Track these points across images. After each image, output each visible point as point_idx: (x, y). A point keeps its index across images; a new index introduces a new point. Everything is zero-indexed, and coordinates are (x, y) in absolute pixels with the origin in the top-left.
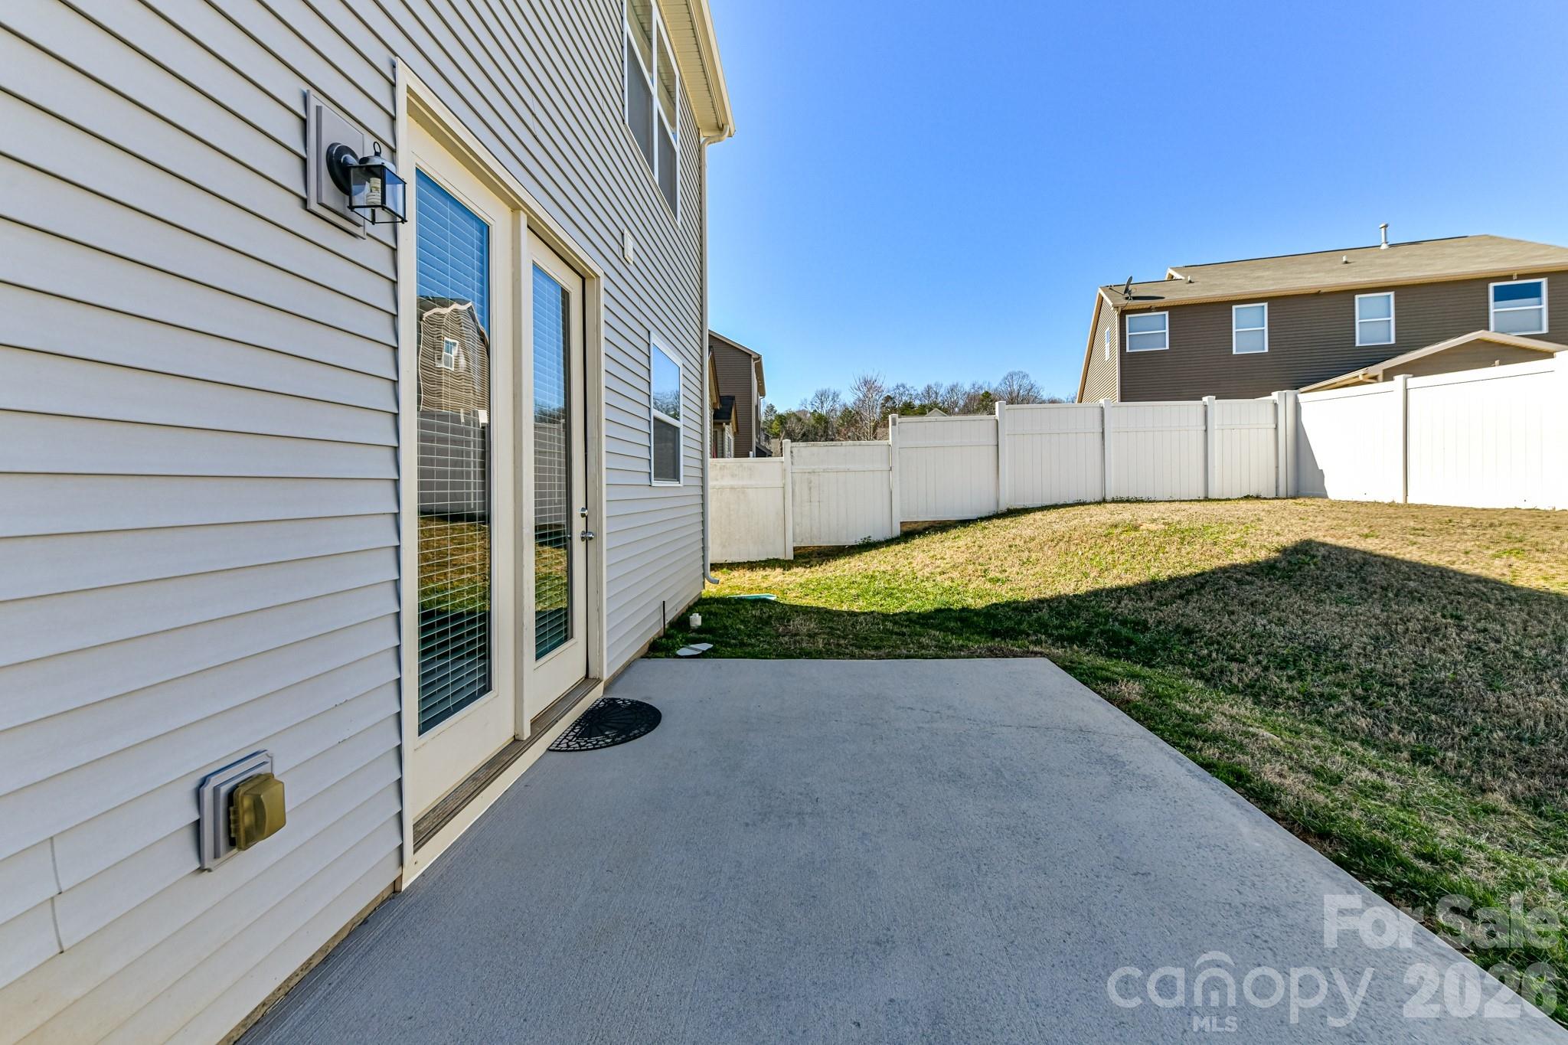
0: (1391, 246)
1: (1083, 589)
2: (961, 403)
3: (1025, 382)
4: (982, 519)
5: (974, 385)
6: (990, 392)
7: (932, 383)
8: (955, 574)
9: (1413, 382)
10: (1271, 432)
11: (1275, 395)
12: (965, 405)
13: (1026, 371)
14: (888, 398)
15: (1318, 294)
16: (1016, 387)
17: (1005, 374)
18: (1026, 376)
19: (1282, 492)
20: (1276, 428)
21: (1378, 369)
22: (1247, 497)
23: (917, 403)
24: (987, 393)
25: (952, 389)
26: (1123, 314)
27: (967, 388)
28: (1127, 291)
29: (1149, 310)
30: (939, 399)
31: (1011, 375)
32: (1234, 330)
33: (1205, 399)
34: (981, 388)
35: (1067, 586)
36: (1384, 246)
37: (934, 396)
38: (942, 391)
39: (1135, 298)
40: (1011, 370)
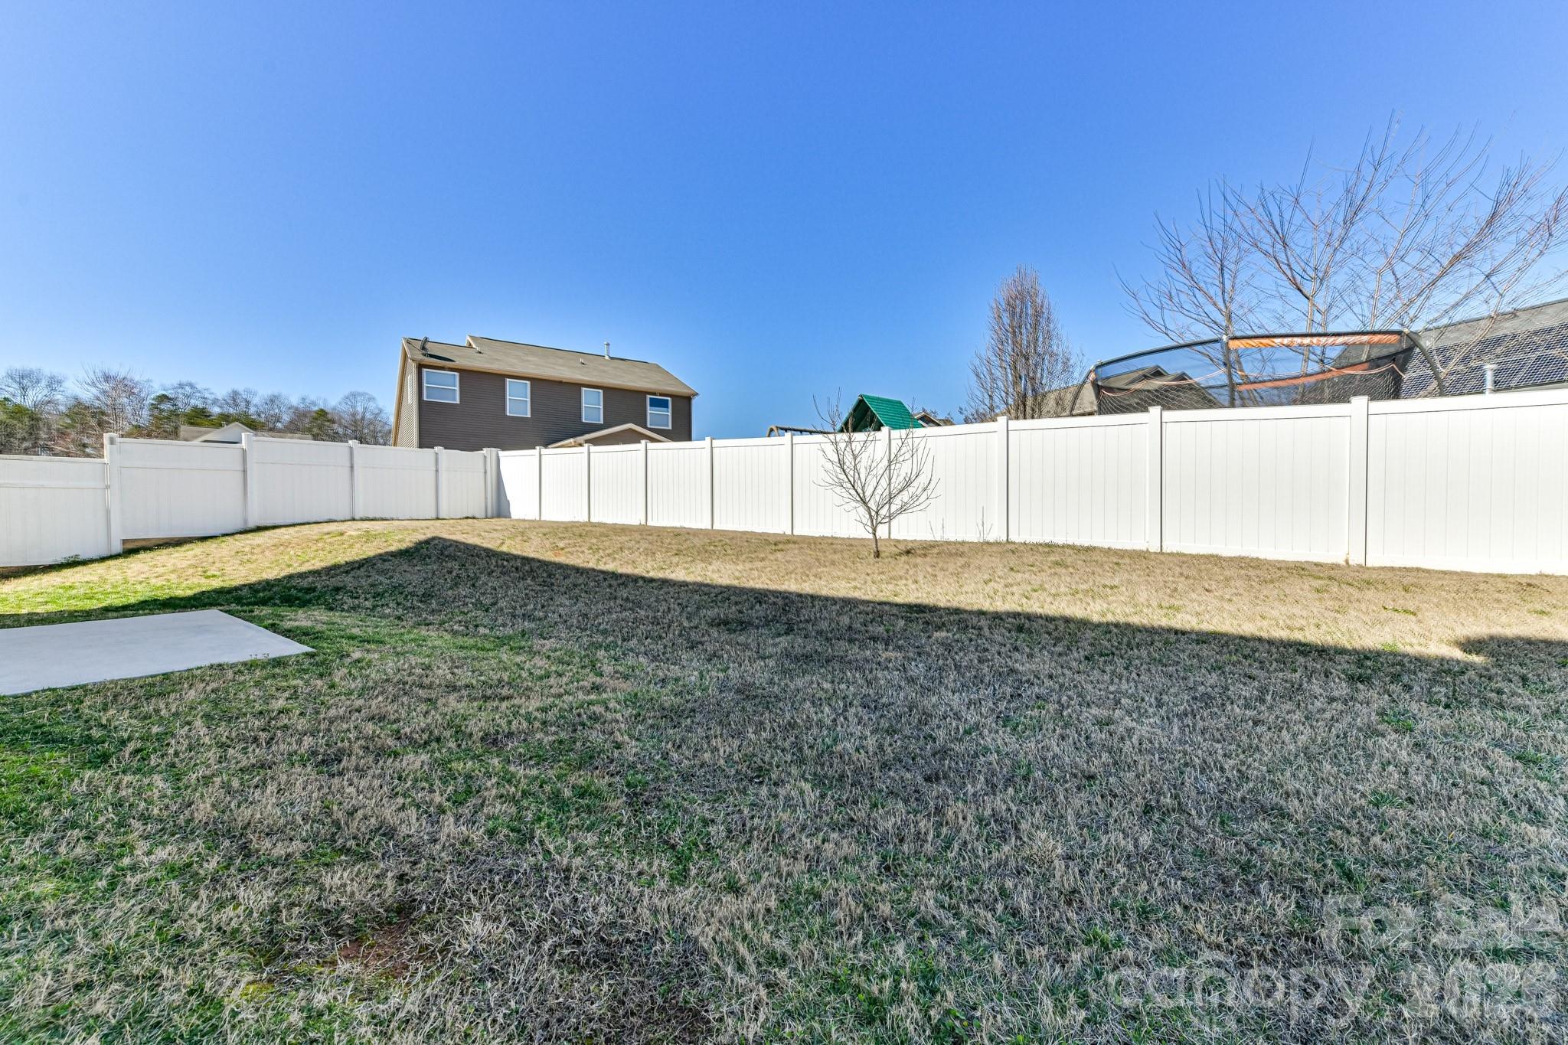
0: (612, 358)
1: (283, 574)
2: (286, 418)
3: (372, 405)
4: (224, 535)
5: (304, 399)
6: (327, 410)
7: (240, 388)
8: (173, 576)
9: (593, 448)
10: (482, 474)
11: (485, 451)
12: (291, 422)
13: (374, 394)
14: (163, 398)
15: (561, 382)
16: (360, 409)
17: (347, 392)
18: (371, 399)
19: (489, 515)
20: (485, 472)
21: (580, 439)
22: (467, 518)
23: (216, 410)
24: (322, 410)
25: (272, 400)
26: (420, 367)
27: (295, 401)
28: (423, 348)
29: (442, 368)
30: (252, 410)
31: (354, 395)
32: (508, 397)
33: (437, 449)
34: (314, 403)
35: (271, 574)
36: (607, 358)
37: (243, 404)
38: (256, 400)
39: (431, 356)
40: (353, 390)
